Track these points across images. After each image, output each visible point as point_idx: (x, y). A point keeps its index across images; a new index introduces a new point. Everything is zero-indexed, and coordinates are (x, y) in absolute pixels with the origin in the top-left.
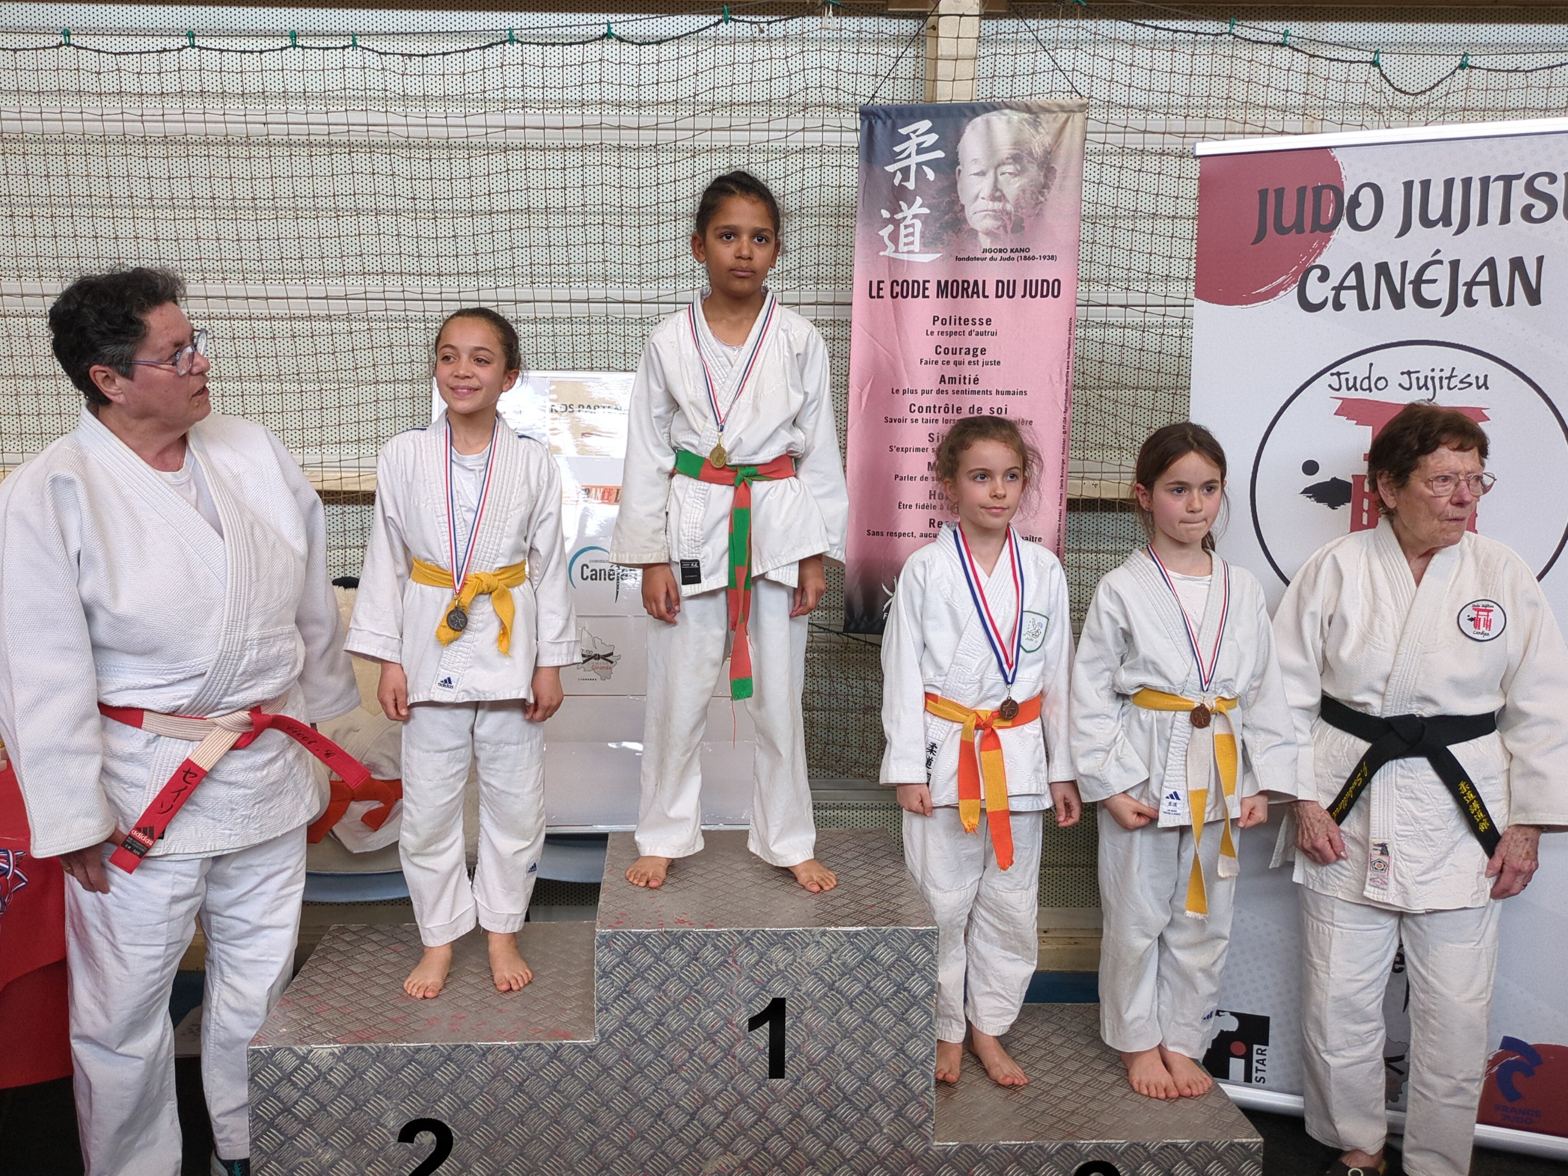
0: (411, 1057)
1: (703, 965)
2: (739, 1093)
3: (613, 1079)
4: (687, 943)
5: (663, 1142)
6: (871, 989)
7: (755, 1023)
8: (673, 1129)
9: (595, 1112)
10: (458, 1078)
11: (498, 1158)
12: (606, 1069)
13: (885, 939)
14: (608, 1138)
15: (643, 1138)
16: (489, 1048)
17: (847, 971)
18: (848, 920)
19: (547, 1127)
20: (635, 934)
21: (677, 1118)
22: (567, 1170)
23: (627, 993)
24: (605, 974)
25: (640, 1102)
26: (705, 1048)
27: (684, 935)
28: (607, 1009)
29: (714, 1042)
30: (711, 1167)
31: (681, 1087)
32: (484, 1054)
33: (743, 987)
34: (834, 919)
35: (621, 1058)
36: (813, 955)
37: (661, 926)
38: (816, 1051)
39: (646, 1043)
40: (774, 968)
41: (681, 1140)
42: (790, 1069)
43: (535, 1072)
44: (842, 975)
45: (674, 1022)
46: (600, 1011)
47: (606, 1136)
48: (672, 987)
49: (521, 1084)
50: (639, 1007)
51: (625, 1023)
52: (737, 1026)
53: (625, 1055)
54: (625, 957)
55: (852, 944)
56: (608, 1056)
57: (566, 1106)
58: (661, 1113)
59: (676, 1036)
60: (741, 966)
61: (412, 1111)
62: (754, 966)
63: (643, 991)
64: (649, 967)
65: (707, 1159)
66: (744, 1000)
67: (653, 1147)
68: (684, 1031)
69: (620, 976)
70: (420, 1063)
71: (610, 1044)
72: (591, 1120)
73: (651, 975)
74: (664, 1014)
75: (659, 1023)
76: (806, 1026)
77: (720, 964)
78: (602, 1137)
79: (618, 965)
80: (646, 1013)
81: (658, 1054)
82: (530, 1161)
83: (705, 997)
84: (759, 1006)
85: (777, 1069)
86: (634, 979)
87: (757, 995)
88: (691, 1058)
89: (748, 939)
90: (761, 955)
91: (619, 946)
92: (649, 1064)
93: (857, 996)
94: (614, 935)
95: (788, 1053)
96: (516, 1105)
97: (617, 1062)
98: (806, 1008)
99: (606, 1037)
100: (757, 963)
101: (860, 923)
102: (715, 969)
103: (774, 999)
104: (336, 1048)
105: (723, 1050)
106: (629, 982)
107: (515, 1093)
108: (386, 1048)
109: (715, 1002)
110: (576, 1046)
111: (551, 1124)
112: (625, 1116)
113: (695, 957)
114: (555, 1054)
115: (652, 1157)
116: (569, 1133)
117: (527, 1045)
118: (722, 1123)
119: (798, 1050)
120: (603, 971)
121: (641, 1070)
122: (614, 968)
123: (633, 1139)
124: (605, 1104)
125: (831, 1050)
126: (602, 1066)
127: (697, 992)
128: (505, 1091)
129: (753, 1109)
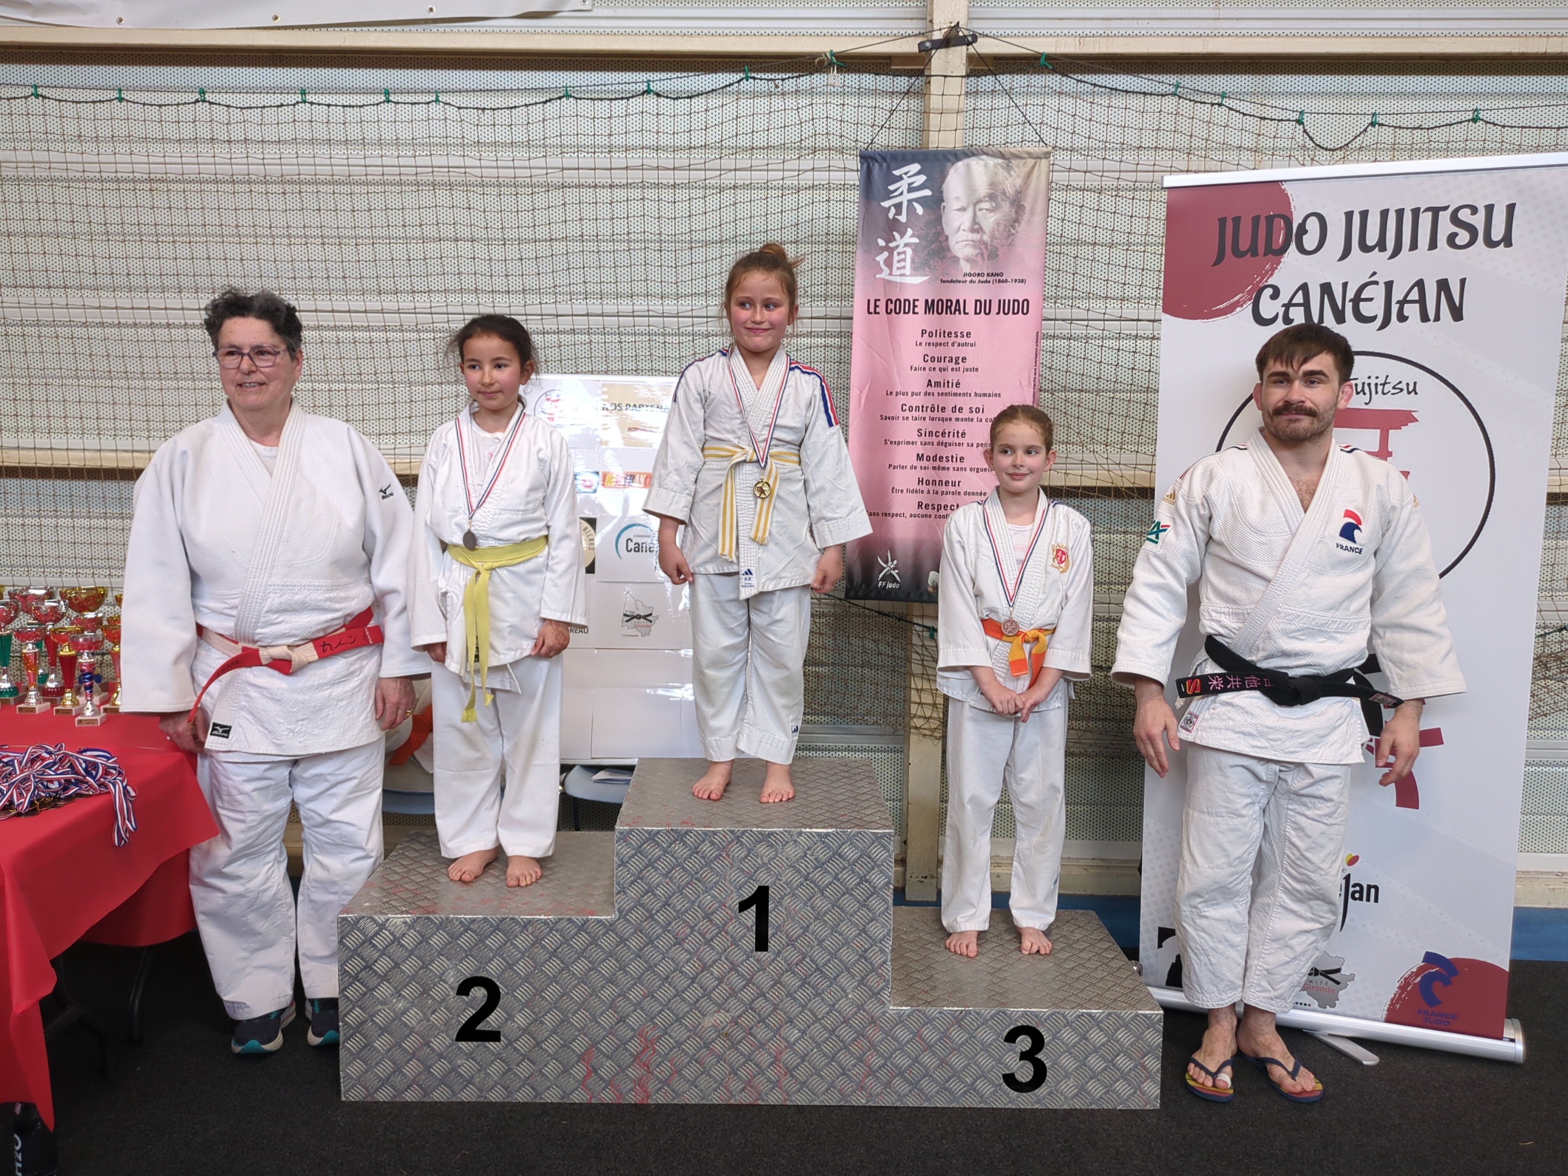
0: (467, 926)
1: (703, 857)
2: (731, 963)
3: (629, 948)
4: (689, 840)
5: (669, 1001)
6: (838, 880)
7: (744, 906)
8: (677, 990)
9: (614, 974)
10: (504, 945)
11: (536, 1010)
12: (623, 940)
13: (850, 840)
14: (625, 996)
15: (653, 997)
16: (529, 921)
17: (820, 865)
18: (822, 824)
19: (575, 986)
20: (647, 831)
21: (681, 982)
22: (591, 1021)
23: (641, 879)
24: (623, 863)
25: (651, 968)
26: (704, 925)
27: (687, 833)
28: (625, 893)
29: (711, 921)
30: (708, 1022)
31: (684, 956)
32: (526, 926)
33: (736, 876)
34: (810, 823)
35: (635, 932)
36: (792, 851)
37: (669, 825)
38: (796, 931)
39: (656, 920)
40: (759, 861)
41: (684, 1000)
42: (772, 944)
43: (566, 941)
44: (816, 868)
45: (678, 903)
46: (619, 893)
47: (623, 995)
48: (677, 874)
49: (555, 951)
50: (650, 890)
51: (639, 903)
52: (729, 908)
53: (639, 929)
54: (639, 850)
55: (823, 843)
56: (626, 930)
57: (591, 969)
58: (668, 977)
59: (680, 915)
60: (733, 859)
61: (468, 969)
62: (743, 859)
63: (654, 877)
64: (658, 859)
65: (704, 1016)
66: (735, 887)
67: (661, 1004)
68: (686, 911)
69: (635, 865)
70: (474, 932)
71: (626, 920)
72: (611, 981)
73: (660, 865)
74: (670, 897)
75: (666, 904)
76: (786, 909)
77: (716, 857)
78: (619, 996)
79: (633, 856)
80: (655, 895)
81: (665, 929)
82: (562, 1013)
83: (704, 884)
84: (748, 892)
85: (762, 944)
86: (646, 868)
87: (745, 883)
88: (691, 932)
89: (738, 837)
90: (749, 851)
91: (634, 840)
92: (658, 937)
93: (827, 886)
94: (630, 832)
95: (771, 931)
96: (552, 967)
97: (632, 934)
98: (785, 895)
99: (623, 915)
100: (746, 857)
101: (831, 826)
102: (712, 861)
103: (760, 888)
104: (408, 918)
105: (718, 927)
106: (642, 870)
107: (550, 958)
108: (447, 918)
109: (711, 888)
110: (599, 921)
111: (579, 984)
112: (639, 978)
113: (695, 851)
114: (583, 927)
115: (660, 1012)
116: (593, 991)
117: (560, 920)
118: (717, 987)
119: (779, 928)
120: (622, 861)
121: (651, 942)
122: (630, 858)
123: (645, 997)
124: (622, 968)
125: (806, 929)
126: (620, 938)
127: (697, 879)
128: (543, 956)
129: (743, 976)
